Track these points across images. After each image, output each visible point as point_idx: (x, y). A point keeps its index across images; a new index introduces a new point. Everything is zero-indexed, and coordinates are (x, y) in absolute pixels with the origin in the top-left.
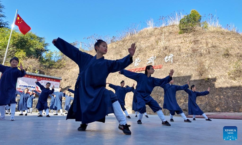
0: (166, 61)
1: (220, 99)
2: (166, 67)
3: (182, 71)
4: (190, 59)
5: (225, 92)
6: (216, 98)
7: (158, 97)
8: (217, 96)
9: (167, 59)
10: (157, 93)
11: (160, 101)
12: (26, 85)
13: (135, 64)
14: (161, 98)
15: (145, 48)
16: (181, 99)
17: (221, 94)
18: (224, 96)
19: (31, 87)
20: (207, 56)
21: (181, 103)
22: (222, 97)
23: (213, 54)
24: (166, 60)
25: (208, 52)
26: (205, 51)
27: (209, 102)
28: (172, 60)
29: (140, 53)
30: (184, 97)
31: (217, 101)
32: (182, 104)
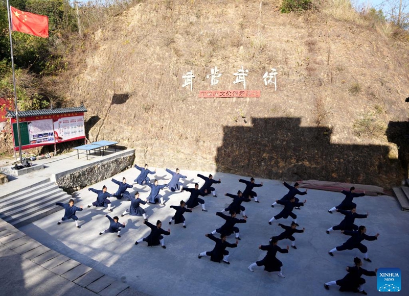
0: (266, 84)
1: (339, 163)
2: (267, 97)
3: (292, 110)
4: (304, 88)
5: (346, 155)
6: (335, 162)
7: (260, 153)
8: (336, 159)
9: (268, 79)
10: (259, 147)
11: (263, 158)
12: (41, 133)
13: (212, 80)
14: (264, 155)
15: (220, 38)
16: (292, 159)
17: (342, 157)
18: (344, 160)
19: (47, 134)
20: (329, 87)
21: (292, 163)
22: (342, 160)
23: (337, 84)
24: (265, 80)
25: (330, 79)
26: (326, 76)
27: (326, 166)
28: (275, 83)
29: (214, 51)
30: (296, 156)
31: (335, 166)
32: (293, 165)
